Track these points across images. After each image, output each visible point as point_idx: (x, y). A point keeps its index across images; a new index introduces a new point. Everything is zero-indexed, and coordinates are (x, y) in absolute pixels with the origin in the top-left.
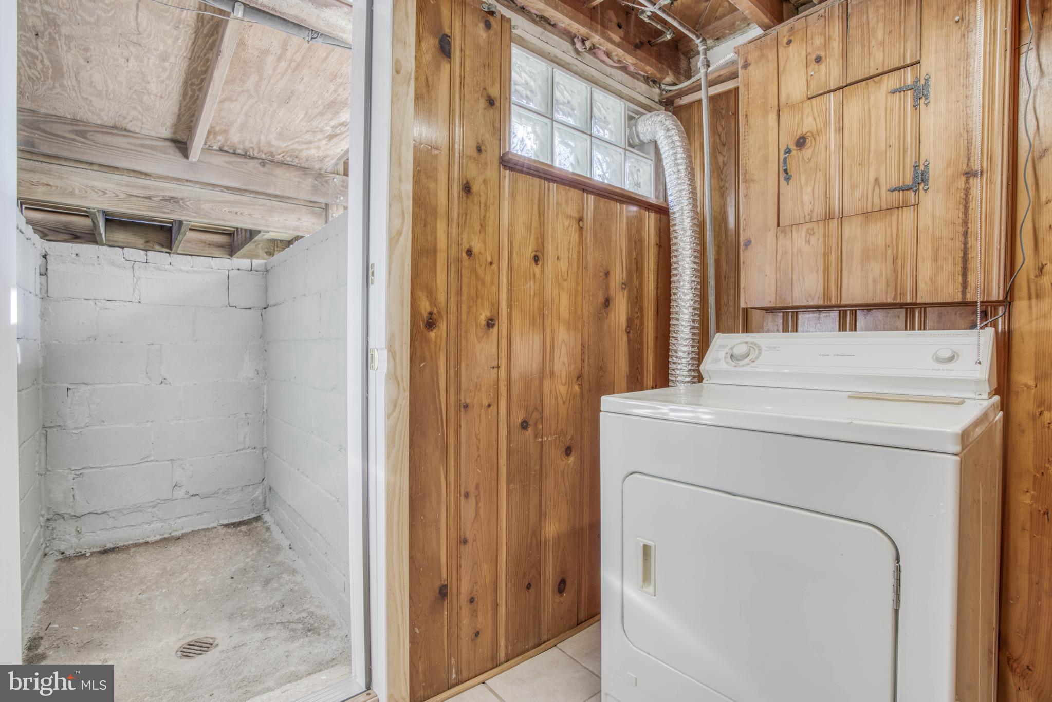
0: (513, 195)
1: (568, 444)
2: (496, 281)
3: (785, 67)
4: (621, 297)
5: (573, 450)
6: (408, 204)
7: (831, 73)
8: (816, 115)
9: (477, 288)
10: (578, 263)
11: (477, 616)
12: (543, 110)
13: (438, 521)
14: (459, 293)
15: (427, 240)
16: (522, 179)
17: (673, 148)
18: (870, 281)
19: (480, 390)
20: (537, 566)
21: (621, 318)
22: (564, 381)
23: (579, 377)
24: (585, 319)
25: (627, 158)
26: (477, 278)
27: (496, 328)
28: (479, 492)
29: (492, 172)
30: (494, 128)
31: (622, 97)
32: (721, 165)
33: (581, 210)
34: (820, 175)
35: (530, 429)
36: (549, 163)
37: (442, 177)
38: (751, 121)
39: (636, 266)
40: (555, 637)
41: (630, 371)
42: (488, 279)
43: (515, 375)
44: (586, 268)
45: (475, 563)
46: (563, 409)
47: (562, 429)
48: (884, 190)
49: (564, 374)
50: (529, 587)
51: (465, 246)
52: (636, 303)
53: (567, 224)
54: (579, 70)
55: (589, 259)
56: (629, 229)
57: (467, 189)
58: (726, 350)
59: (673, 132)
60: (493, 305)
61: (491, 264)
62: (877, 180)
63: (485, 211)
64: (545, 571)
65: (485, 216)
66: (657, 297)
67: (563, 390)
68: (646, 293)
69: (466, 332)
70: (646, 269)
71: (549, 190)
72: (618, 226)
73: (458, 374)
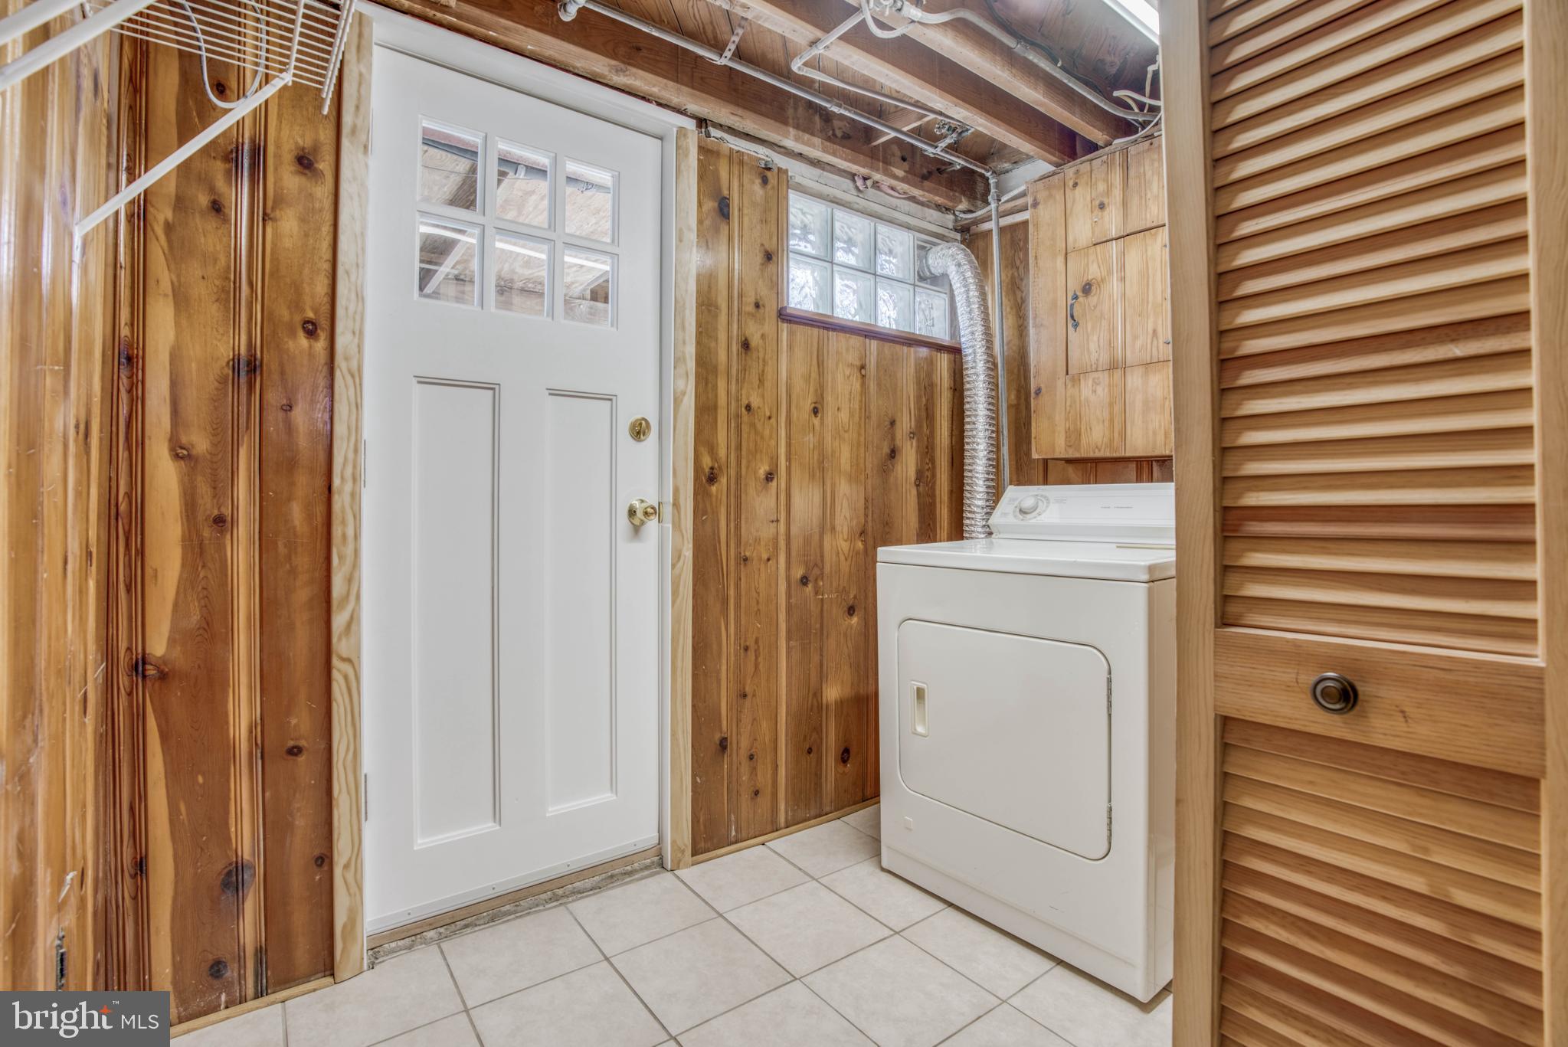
0: (790, 347)
1: (851, 603)
2: (774, 436)
3: (1072, 209)
4: (909, 447)
5: (856, 610)
6: (691, 365)
7: (1112, 220)
8: (1100, 261)
9: (756, 442)
10: (860, 412)
11: (756, 775)
12: (822, 254)
13: (718, 672)
14: (739, 447)
15: (708, 398)
16: (800, 330)
17: (965, 286)
18: (1151, 433)
19: (759, 543)
20: (817, 729)
21: (909, 469)
22: (846, 537)
23: (863, 533)
24: (869, 471)
25: (916, 293)
26: (756, 432)
27: (774, 483)
28: (759, 647)
29: (770, 325)
30: (772, 281)
31: (909, 229)
32: (1019, 301)
33: (863, 356)
34: (1104, 323)
35: (810, 586)
36: (829, 313)
37: (722, 336)
38: (1041, 263)
39: (927, 414)
40: (839, 810)
41: (920, 528)
42: (767, 432)
43: (794, 530)
44: (869, 417)
45: (755, 719)
46: (845, 566)
47: (844, 587)
48: (1161, 341)
49: (845, 529)
50: (810, 751)
51: (745, 402)
52: (927, 453)
53: (847, 373)
54: (860, 207)
55: (872, 407)
56: (917, 371)
57: (746, 345)
58: (1016, 503)
59: (965, 267)
60: (772, 458)
61: (770, 418)
62: (1155, 332)
63: (764, 365)
64: (827, 737)
65: (763, 371)
66: (952, 446)
67: (844, 546)
68: (938, 443)
69: (746, 485)
70: (938, 415)
71: (828, 339)
72: (905, 370)
73: (738, 527)
